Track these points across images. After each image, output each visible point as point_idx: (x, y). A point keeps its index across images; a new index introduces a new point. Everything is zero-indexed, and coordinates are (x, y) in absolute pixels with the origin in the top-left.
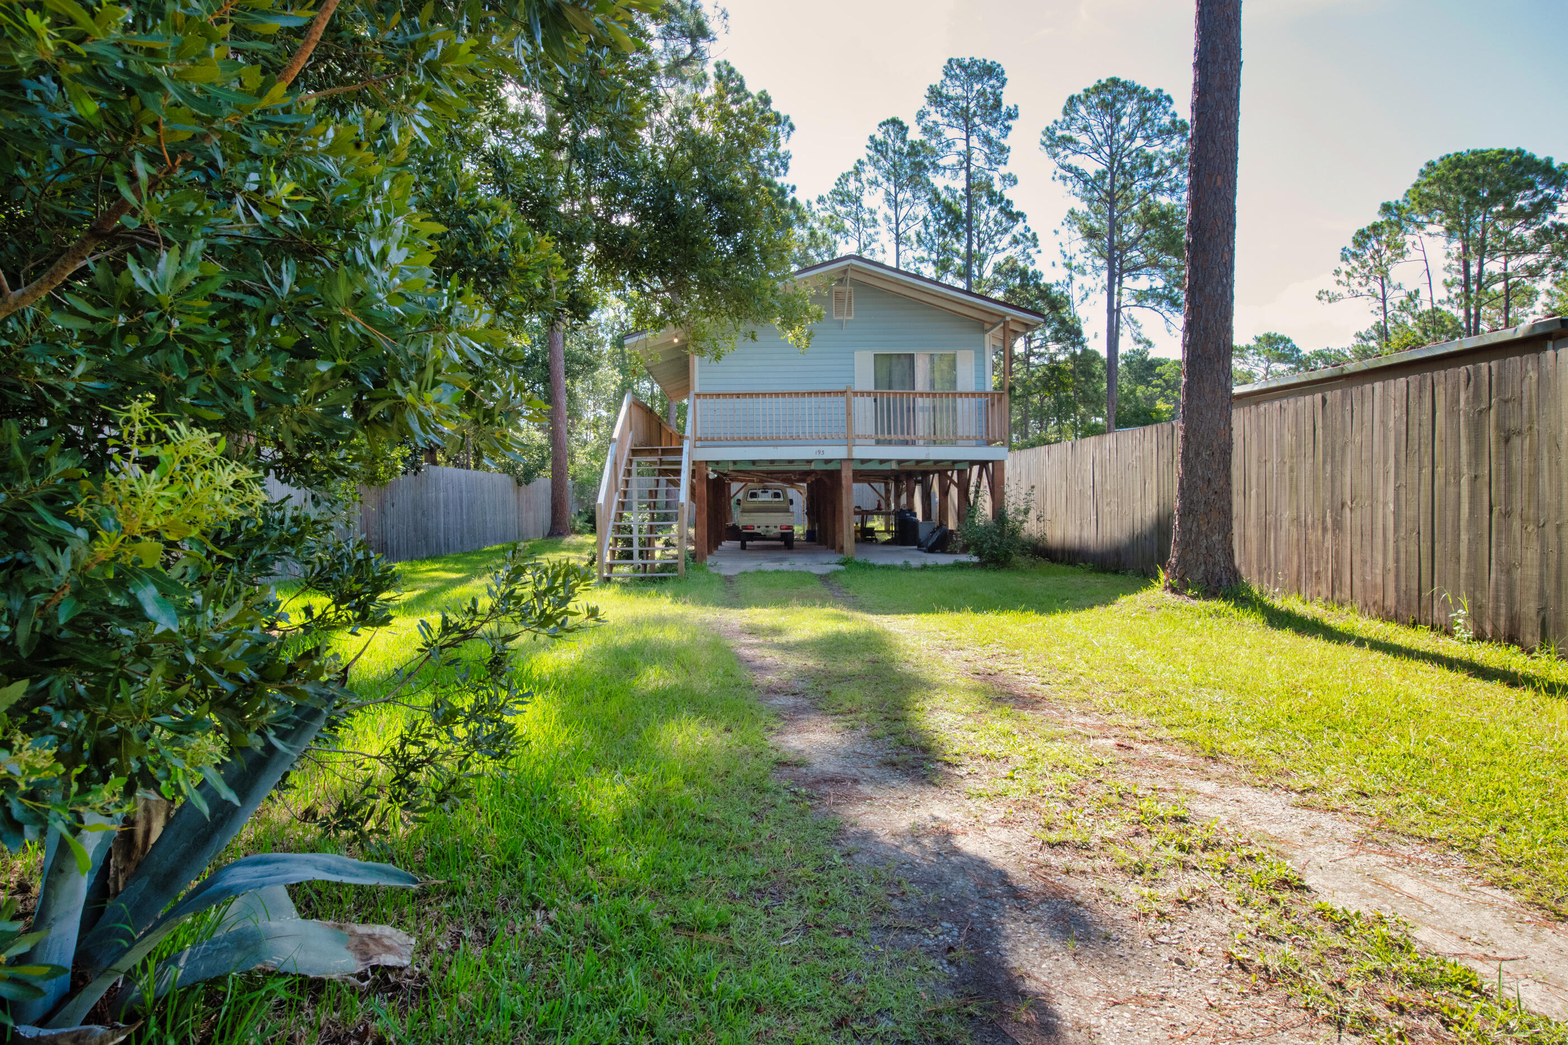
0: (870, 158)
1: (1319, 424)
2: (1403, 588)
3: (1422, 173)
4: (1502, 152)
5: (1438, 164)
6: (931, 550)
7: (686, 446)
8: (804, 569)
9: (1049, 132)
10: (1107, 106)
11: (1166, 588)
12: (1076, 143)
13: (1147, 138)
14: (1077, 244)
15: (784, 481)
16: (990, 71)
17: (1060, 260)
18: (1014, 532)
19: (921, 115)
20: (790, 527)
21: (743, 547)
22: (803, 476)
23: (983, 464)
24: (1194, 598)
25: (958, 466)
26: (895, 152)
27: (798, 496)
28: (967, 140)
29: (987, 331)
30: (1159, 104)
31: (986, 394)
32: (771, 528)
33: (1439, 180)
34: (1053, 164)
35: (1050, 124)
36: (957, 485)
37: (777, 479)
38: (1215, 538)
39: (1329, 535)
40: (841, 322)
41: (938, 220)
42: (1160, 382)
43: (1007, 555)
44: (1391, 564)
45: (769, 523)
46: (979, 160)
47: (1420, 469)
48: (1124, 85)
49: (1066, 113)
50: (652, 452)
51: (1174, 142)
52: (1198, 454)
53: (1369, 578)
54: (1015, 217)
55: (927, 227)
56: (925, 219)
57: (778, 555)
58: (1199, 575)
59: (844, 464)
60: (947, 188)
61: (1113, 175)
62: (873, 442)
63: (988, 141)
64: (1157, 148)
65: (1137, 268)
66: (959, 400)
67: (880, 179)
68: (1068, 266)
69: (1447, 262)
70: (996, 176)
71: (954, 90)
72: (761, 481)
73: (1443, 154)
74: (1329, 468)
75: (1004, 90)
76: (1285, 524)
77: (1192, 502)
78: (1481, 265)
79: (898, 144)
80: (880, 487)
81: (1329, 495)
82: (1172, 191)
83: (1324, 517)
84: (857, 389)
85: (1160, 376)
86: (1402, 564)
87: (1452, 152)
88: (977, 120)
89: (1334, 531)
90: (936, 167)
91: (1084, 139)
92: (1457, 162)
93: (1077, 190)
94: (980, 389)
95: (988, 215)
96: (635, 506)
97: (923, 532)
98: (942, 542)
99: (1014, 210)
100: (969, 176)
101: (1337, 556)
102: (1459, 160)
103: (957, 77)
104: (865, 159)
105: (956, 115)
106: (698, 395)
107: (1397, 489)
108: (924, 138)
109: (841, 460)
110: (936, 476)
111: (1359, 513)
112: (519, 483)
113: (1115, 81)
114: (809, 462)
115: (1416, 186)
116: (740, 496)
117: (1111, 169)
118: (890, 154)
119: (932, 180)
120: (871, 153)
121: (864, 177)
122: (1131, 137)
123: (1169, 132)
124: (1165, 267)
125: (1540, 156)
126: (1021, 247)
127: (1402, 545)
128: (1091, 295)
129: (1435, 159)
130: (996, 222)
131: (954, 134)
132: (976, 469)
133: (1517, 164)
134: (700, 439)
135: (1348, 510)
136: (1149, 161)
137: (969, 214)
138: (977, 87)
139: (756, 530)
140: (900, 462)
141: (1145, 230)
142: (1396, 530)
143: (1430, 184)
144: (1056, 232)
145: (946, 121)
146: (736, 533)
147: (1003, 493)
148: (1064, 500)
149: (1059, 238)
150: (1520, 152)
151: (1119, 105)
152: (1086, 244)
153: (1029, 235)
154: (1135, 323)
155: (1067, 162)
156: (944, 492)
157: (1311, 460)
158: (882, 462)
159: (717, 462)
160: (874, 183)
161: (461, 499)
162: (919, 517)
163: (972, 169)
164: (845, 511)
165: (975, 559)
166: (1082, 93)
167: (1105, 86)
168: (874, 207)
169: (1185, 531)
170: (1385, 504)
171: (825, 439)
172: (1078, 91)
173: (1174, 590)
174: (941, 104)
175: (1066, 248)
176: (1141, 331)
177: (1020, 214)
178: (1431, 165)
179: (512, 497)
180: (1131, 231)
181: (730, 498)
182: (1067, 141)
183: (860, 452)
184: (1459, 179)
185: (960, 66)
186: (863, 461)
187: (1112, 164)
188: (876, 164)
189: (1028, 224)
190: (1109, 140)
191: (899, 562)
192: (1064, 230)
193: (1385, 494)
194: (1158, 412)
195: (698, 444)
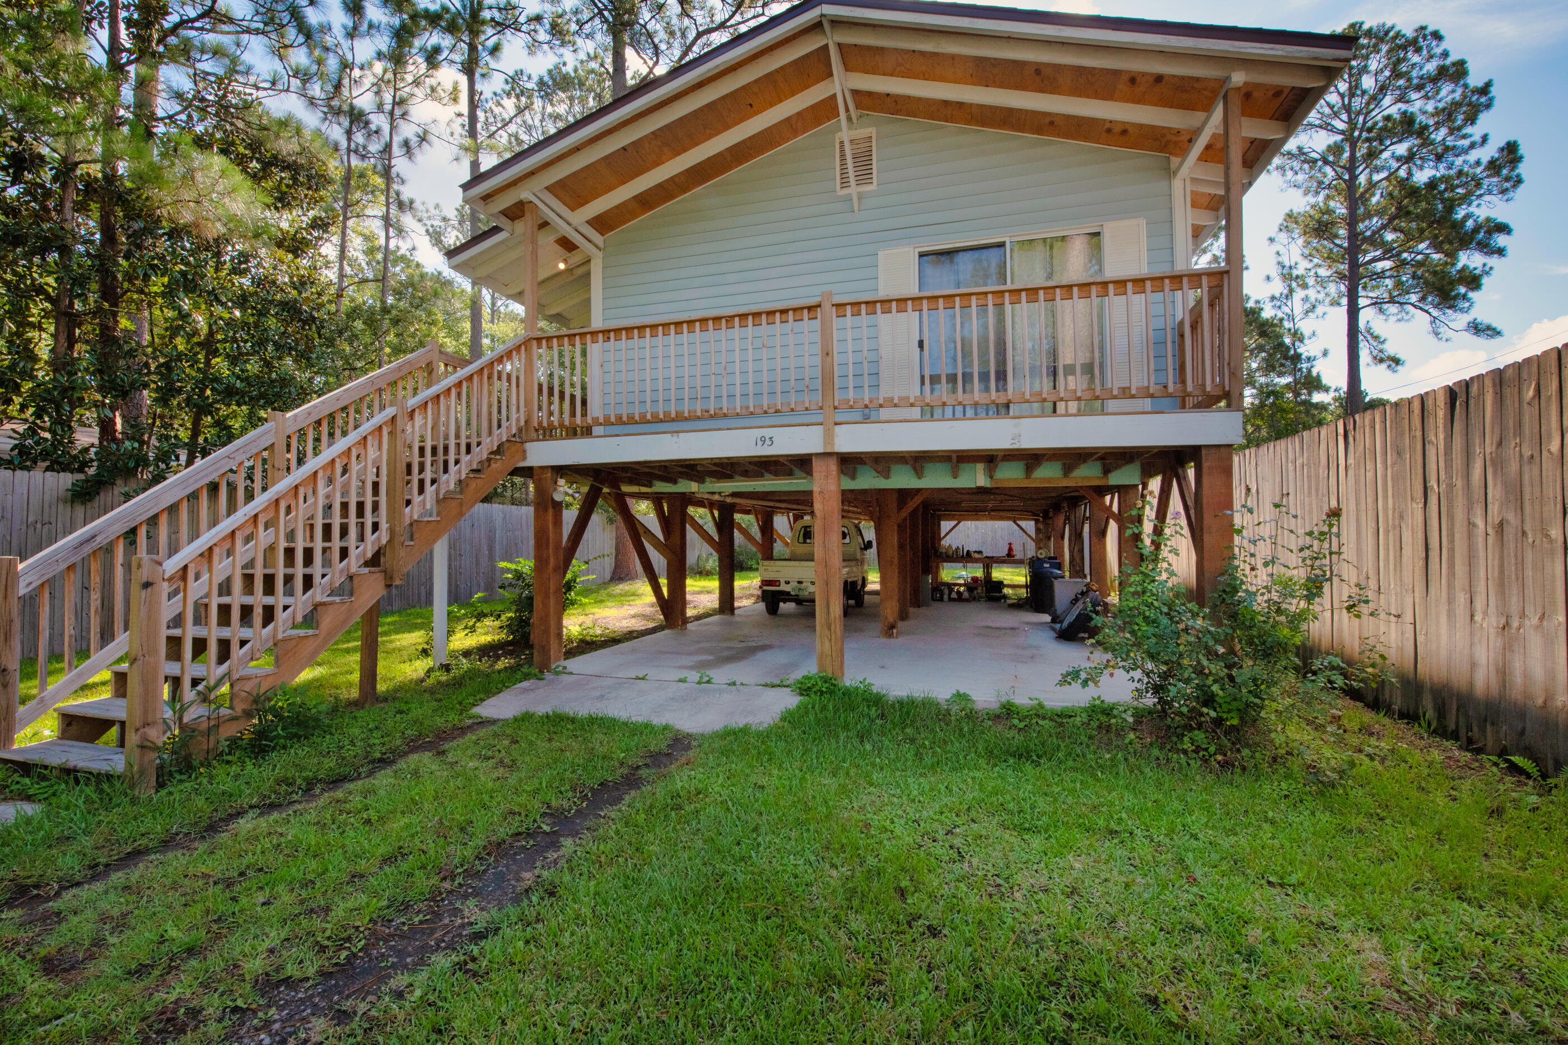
14: (1297, 249)
17: (1274, 272)
23: (1172, 460)
29: (1176, 171)
30: (1419, 49)
32: (805, 585)
36: (1118, 518)
40: (851, 200)
48: (1368, 32)
51: (1443, 93)
59: (818, 466)
61: (1353, 145)
64: (1416, 106)
68: (1287, 278)
94: (1162, 269)
117: (1350, 137)
123: (1436, 80)
139: (783, 587)
144: (1271, 240)
149: (1276, 247)
152: (1308, 249)
171: (776, 415)
176: (1385, 346)
187: (1353, 133)
192: (1283, 237)
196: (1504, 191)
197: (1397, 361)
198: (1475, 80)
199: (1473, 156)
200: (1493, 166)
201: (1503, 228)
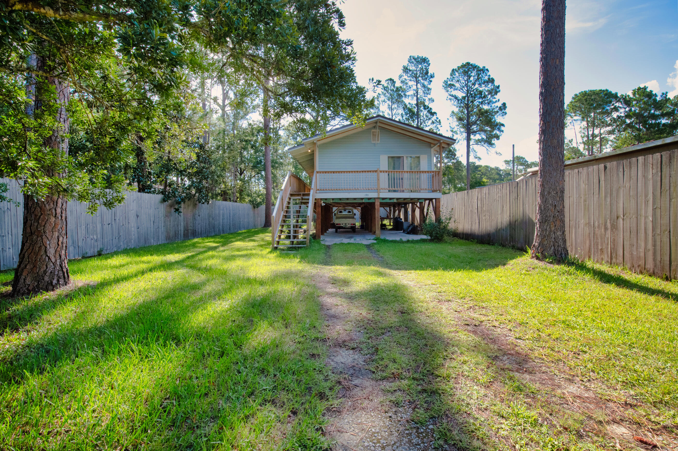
0: (382, 93)
1: (602, 178)
2: (659, 258)
3: (573, 98)
4: (601, 90)
5: (578, 95)
6: (408, 233)
7: (311, 192)
8: (360, 242)
9: (446, 82)
10: (466, 73)
11: (533, 257)
12: (455, 86)
13: (480, 84)
14: (455, 123)
15: (352, 207)
16: (424, 60)
17: (449, 129)
18: (445, 227)
19: (400, 77)
20: (355, 224)
21: (336, 231)
22: (359, 204)
23: (431, 200)
24: (551, 263)
25: (420, 201)
26: (391, 90)
27: (357, 212)
28: (417, 85)
29: (432, 147)
30: (483, 72)
31: (433, 172)
32: (347, 225)
33: (579, 100)
34: (447, 94)
35: (446, 79)
36: (420, 208)
37: (350, 206)
38: (559, 233)
39: (609, 232)
40: (375, 144)
41: (406, 114)
42: (480, 173)
43: (442, 236)
44: (650, 246)
45: (347, 222)
46: (421, 92)
47: (670, 200)
48: (472, 65)
49: (451, 75)
50: (298, 195)
51: (489, 86)
52: (549, 193)
53: (635, 253)
54: (433, 114)
55: (402, 117)
56: (402, 114)
57: (350, 235)
58: (551, 252)
59: (376, 200)
60: (409, 103)
61: (468, 98)
62: (387, 191)
63: (424, 86)
64: (483, 88)
65: (475, 132)
66: (422, 174)
67: (386, 100)
68: (452, 131)
69: (580, 130)
70: (427, 99)
71: (412, 68)
72: (344, 207)
73: (580, 91)
74: (608, 200)
75: (429, 67)
76: (582, 226)
77: (546, 216)
78: (593, 130)
79: (392, 88)
80: (388, 209)
81: (609, 213)
82: (489, 103)
83: (606, 223)
84: (381, 169)
85: (480, 171)
86: (658, 248)
87: (583, 91)
88: (420, 79)
89: (612, 230)
90: (405, 95)
91: (457, 85)
92: (585, 94)
93: (455, 103)
94: (430, 170)
95: (424, 113)
96: (292, 217)
97: (405, 226)
98: (413, 230)
99: (433, 111)
100: (417, 99)
101: (614, 242)
102: (586, 93)
103: (413, 63)
104: (381, 93)
105: (413, 77)
106: (318, 172)
107: (654, 210)
108: (401, 85)
109: (375, 198)
110: (410, 205)
111: (628, 221)
112: (254, 207)
113: (468, 64)
114: (362, 199)
115: (571, 102)
116: (336, 212)
117: (467, 95)
118: (390, 91)
119: (404, 100)
120: (383, 91)
121: (380, 99)
122: (474, 84)
123: (487, 82)
124: (485, 131)
125: (613, 92)
126: (435, 125)
127: (658, 239)
128: (460, 142)
129: (577, 93)
130: (426, 116)
131: (412, 83)
132: (427, 202)
133: (606, 95)
134: (318, 190)
135: (621, 220)
136: (481, 92)
137: (418, 112)
138: (420, 66)
139: (342, 225)
140: (397, 199)
141: (479, 117)
142: (654, 230)
143: (576, 102)
145: (409, 79)
146: (333, 226)
147: (440, 211)
148: (463, 214)
149: (449, 121)
150: (607, 90)
151: (469, 73)
152: (458, 123)
153: (438, 120)
154: (475, 151)
155: (452, 93)
156: (413, 211)
157: (597, 196)
158: (391, 199)
159: (326, 199)
160: (384, 101)
161: (230, 214)
162: (403, 220)
163: (419, 96)
164: (376, 218)
165: (429, 238)
166: (456, 68)
167: (465, 65)
168: (384, 111)
169: (542, 230)
170: (646, 217)
171: (369, 190)
172: (455, 67)
173: (538, 258)
174: (407, 73)
175: (451, 125)
176: (477, 154)
177: (435, 113)
178: (576, 95)
179: (251, 212)
180: (473, 118)
181: (332, 213)
182: (451, 86)
183: (382, 195)
184: (586, 100)
185: (414, 59)
186: (383, 199)
187: (468, 93)
188: (384, 94)
189: (438, 116)
190: (467, 85)
191: (398, 239)
192: (451, 119)
193: (646, 212)
194: (483, 182)
195: (318, 192)
196: (503, 116)
197: (480, 158)
198: (496, 84)
199: (496, 104)
200: (500, 109)
201: (503, 125)
